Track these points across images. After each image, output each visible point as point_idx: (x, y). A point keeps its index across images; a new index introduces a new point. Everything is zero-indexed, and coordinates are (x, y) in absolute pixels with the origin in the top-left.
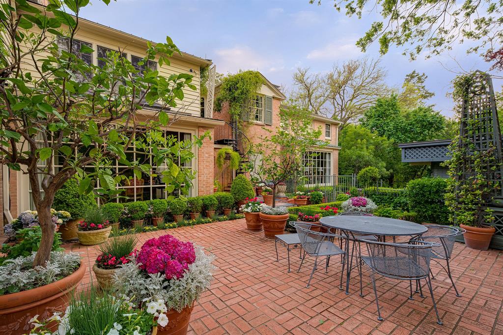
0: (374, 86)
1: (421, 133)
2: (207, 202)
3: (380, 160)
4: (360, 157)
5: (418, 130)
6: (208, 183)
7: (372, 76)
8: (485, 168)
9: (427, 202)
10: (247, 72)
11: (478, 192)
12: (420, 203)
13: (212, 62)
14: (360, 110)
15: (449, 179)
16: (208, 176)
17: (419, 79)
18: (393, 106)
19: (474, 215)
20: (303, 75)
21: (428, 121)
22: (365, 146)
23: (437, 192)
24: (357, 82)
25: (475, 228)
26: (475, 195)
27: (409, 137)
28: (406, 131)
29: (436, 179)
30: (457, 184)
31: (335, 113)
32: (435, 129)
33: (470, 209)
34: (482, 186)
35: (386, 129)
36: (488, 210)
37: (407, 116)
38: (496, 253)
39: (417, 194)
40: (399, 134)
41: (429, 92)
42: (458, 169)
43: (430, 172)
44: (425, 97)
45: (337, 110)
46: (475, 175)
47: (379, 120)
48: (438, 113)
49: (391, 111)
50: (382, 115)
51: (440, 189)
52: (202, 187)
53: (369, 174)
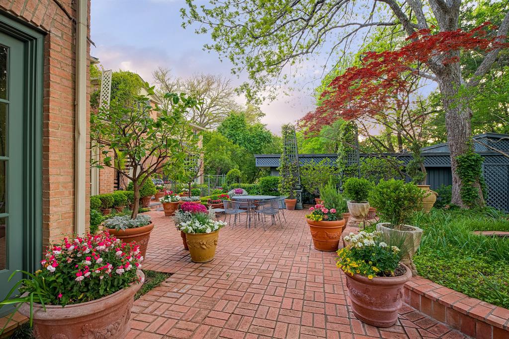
0: (226, 100)
1: (259, 144)
2: (118, 199)
3: (235, 163)
4: (221, 160)
5: (258, 141)
6: (109, 182)
7: (225, 91)
8: (293, 171)
9: (269, 190)
10: (126, 72)
11: (291, 183)
12: (266, 191)
13: (98, 60)
14: (216, 119)
15: (279, 177)
16: (109, 175)
17: (257, 101)
18: (242, 121)
19: (289, 194)
20: (164, 75)
21: (263, 136)
22: (225, 151)
23: (274, 184)
24: (213, 94)
25: (290, 200)
26: (290, 184)
27: (252, 146)
28: (251, 142)
29: (273, 177)
30: (283, 179)
31: (194, 117)
32: (267, 142)
33: (288, 192)
34: (292, 180)
35: (237, 138)
36: (294, 191)
37: (251, 130)
38: (297, 211)
39: (265, 186)
40: (246, 143)
41: (262, 112)
42: (283, 171)
43: (269, 173)
44: (260, 116)
45: (196, 114)
46: (290, 174)
47: (232, 130)
48: (269, 131)
49: (241, 125)
50: (235, 127)
51: (276, 183)
52: (103, 186)
53: (235, 174)
